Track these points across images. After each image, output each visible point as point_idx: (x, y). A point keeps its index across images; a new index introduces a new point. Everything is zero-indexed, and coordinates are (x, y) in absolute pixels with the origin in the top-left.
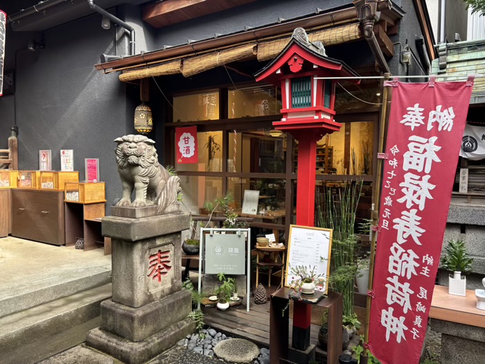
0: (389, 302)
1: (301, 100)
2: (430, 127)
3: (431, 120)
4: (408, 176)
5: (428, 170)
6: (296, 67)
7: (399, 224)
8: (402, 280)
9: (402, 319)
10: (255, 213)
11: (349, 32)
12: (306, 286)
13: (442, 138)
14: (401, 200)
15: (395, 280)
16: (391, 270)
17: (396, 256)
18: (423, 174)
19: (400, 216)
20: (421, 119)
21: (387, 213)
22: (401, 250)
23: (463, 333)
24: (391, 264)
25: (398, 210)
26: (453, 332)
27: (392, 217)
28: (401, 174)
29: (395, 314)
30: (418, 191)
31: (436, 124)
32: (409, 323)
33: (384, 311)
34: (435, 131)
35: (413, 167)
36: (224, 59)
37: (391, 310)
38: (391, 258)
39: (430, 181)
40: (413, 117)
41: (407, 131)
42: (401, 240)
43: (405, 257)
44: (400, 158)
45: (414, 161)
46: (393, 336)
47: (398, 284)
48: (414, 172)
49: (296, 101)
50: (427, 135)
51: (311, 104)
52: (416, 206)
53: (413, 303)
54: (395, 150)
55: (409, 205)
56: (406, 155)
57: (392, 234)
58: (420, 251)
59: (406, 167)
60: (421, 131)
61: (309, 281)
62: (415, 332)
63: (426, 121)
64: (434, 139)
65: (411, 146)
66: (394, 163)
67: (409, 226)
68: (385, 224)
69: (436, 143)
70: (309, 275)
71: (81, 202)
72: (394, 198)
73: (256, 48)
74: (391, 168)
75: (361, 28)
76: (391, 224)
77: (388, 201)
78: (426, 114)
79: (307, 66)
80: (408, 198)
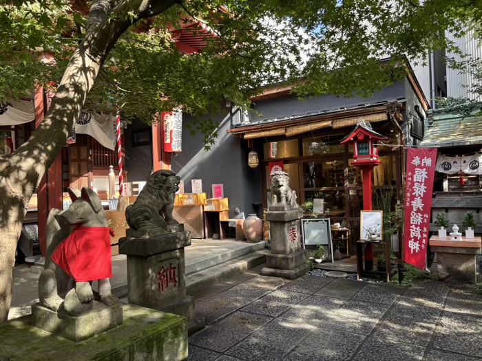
0: (412, 236)
1: (363, 151)
2: (423, 165)
3: (423, 162)
4: (416, 184)
5: (423, 181)
6: (361, 138)
7: (414, 203)
8: (416, 226)
9: (418, 242)
10: (322, 213)
11: (382, 117)
12: (373, 236)
13: (428, 169)
14: (414, 194)
15: (413, 227)
16: (412, 223)
17: (413, 217)
18: (421, 183)
19: (413, 200)
20: (419, 162)
21: (408, 199)
22: (415, 214)
23: (445, 250)
24: (412, 220)
25: (413, 198)
26: (441, 251)
27: (411, 201)
28: (413, 184)
29: (415, 241)
30: (420, 190)
31: (425, 164)
32: (421, 243)
33: (410, 241)
34: (425, 167)
35: (418, 180)
36: (313, 128)
37: (413, 240)
38: (411, 218)
39: (425, 185)
40: (416, 161)
41: (414, 167)
42: (415, 210)
43: (417, 216)
44: (412, 177)
45: (418, 178)
46: (414, 250)
47: (415, 228)
48: (418, 182)
49: (360, 152)
50: (422, 168)
51: (369, 153)
52: (420, 195)
53: (421, 235)
54: (410, 174)
55: (417, 195)
56: (415, 176)
57: (411, 208)
58: (423, 213)
59: (415, 181)
60: (420, 166)
61: (374, 234)
62: (423, 246)
63: (421, 162)
64: (425, 169)
65: (416, 172)
66: (410, 179)
67: (417, 204)
68: (408, 204)
69: (426, 171)
70: (373, 232)
71: (217, 210)
72: (411, 193)
73: (332, 123)
74: (409, 181)
75: (388, 115)
76: (410, 204)
77: (409, 195)
78: (421, 160)
79: (366, 137)
80: (417, 193)
